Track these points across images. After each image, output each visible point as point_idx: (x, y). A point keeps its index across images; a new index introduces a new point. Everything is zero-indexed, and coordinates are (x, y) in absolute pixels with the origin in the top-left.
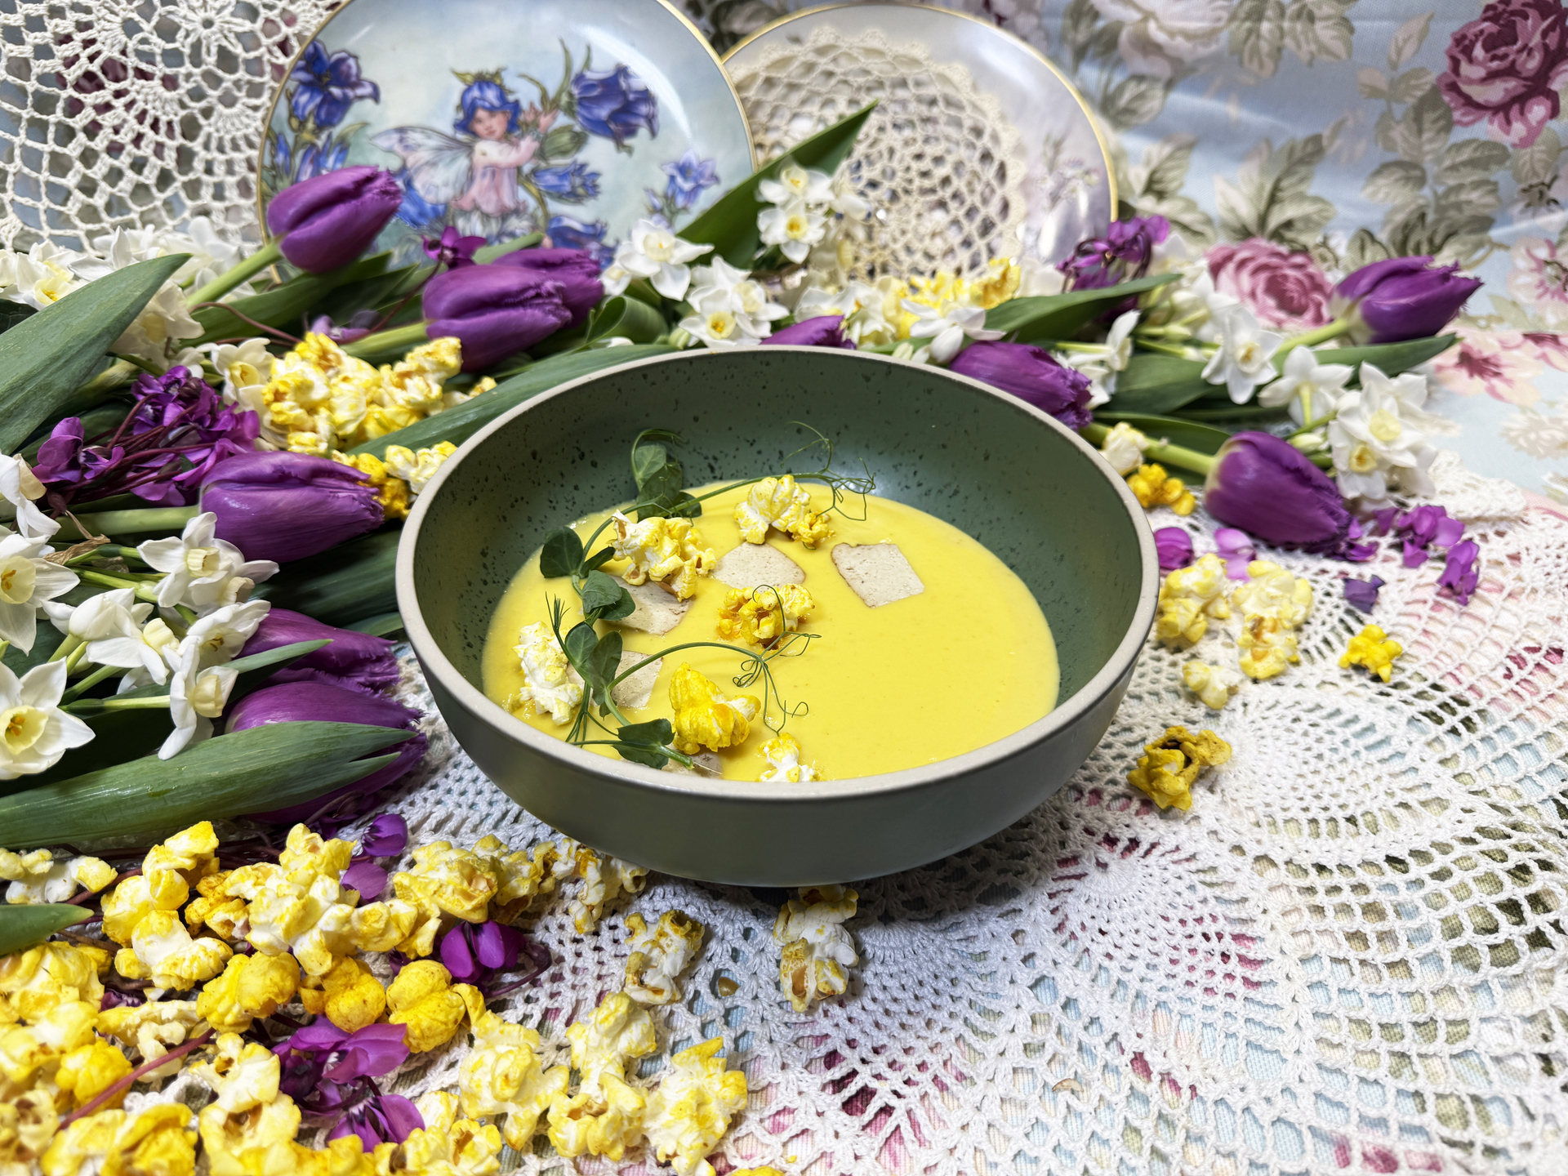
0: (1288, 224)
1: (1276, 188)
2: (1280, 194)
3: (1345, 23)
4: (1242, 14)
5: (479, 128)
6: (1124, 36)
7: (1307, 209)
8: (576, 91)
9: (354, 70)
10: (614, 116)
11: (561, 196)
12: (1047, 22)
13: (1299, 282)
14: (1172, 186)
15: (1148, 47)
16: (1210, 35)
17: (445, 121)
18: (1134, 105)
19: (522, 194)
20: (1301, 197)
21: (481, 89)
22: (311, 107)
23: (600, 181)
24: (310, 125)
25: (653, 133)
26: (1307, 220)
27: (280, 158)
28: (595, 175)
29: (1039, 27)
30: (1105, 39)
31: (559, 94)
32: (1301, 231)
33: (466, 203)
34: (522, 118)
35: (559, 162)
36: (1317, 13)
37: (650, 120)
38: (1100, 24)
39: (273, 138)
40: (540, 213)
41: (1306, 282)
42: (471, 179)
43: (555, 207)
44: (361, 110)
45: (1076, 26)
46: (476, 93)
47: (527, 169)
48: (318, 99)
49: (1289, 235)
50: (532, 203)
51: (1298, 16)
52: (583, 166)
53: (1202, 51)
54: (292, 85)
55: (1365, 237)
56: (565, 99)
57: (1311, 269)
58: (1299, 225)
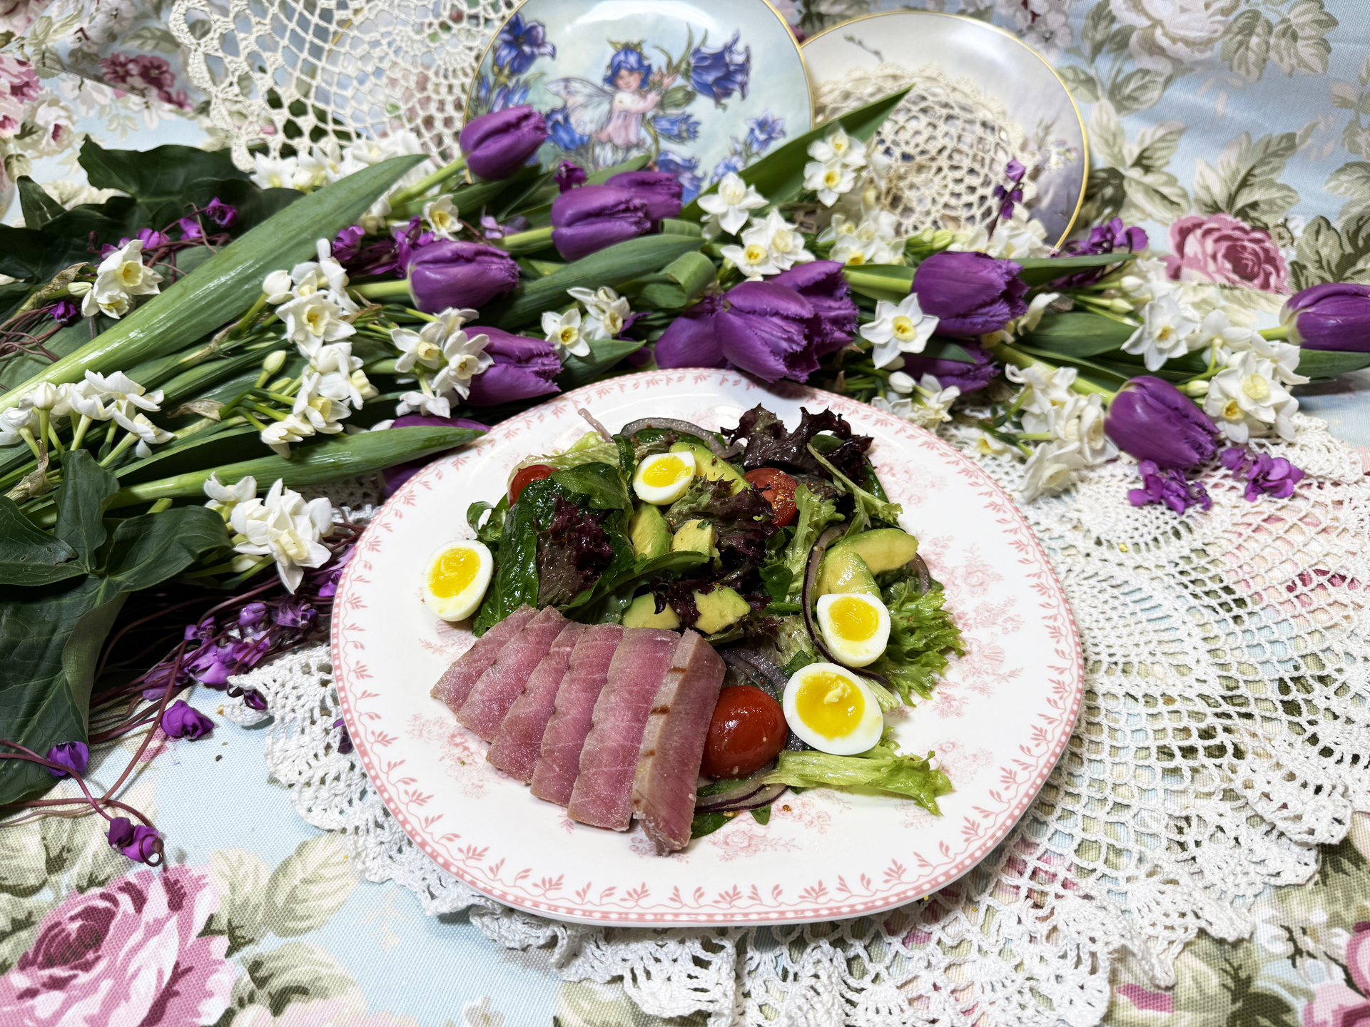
0: (1254, 205)
1: (1250, 173)
2: (1252, 180)
3: (1325, 45)
4: (1236, 29)
5: (621, 82)
6: (1134, 39)
7: (1274, 194)
8: (692, 61)
9: (541, 35)
10: (717, 81)
11: (670, 137)
12: (1071, 20)
13: (1256, 254)
14: (1158, 163)
15: (1154, 49)
16: (1207, 43)
17: (598, 75)
18: (1137, 94)
19: (643, 133)
20: (1271, 184)
21: (626, 54)
22: (508, 59)
23: (700, 128)
24: (506, 71)
25: (743, 96)
26: (1271, 203)
27: (483, 93)
28: (697, 123)
29: (1066, 25)
30: (1118, 38)
31: (680, 62)
32: (1265, 212)
33: (603, 136)
34: (651, 78)
35: (673, 112)
36: (1300, 33)
37: (743, 86)
38: (1115, 27)
39: (481, 79)
40: (653, 148)
41: (1262, 255)
42: (609, 119)
43: (665, 144)
44: (541, 63)
45: (1095, 27)
46: (622, 57)
47: (649, 115)
48: (514, 54)
49: (1253, 214)
50: (649, 141)
51: (1284, 34)
52: (689, 116)
53: (1198, 56)
54: (498, 43)
55: (1322, 225)
56: (684, 66)
57: (1267, 245)
58: (1263, 206)
